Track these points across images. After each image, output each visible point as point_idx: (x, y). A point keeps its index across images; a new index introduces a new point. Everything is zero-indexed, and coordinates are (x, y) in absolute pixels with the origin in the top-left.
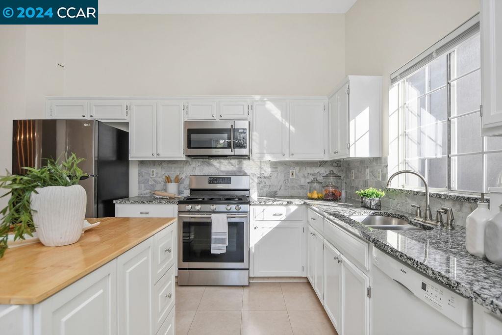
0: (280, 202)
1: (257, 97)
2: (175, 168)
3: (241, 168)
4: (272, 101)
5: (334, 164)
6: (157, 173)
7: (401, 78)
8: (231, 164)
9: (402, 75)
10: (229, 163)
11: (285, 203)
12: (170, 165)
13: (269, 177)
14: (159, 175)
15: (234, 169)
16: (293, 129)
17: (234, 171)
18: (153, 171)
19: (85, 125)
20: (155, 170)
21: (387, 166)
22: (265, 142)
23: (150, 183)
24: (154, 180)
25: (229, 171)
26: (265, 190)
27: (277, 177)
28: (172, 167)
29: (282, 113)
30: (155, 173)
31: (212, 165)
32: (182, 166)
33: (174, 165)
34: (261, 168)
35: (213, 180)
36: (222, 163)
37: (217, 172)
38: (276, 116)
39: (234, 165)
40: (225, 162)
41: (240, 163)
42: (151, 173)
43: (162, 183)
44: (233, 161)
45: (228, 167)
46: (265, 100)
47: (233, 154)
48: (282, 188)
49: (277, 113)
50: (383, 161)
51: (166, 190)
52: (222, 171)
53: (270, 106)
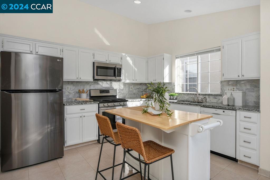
0: (135, 100)
1: (124, 54)
2: (80, 85)
3: (112, 86)
4: (130, 57)
5: (144, 84)
6: (70, 88)
7: (181, 58)
8: (108, 84)
9: (181, 57)
10: (107, 83)
11: (140, 100)
12: (78, 84)
13: (123, 90)
14: (72, 89)
15: (109, 86)
16: (136, 69)
17: (109, 87)
18: (68, 87)
19: (58, 60)
20: (69, 86)
21: (175, 86)
22: (127, 74)
23: (66, 94)
24: (68, 92)
25: (107, 87)
26: (121, 95)
27: (126, 89)
28: (79, 85)
29: (132, 62)
30: (69, 88)
31: (99, 84)
32: (84, 84)
33: (80, 84)
34: (119, 86)
35: (102, 91)
36: (104, 83)
37: (101, 87)
38: (130, 63)
39: (109, 84)
40: (105, 82)
41: (111, 83)
42: (67, 88)
43: (73, 93)
44: (109, 82)
45: (106, 85)
46: (126, 56)
47: (116, 79)
48: (128, 94)
49: (131, 62)
50: (172, 84)
51: (80, 97)
52: (104, 87)
53: (128, 59)
